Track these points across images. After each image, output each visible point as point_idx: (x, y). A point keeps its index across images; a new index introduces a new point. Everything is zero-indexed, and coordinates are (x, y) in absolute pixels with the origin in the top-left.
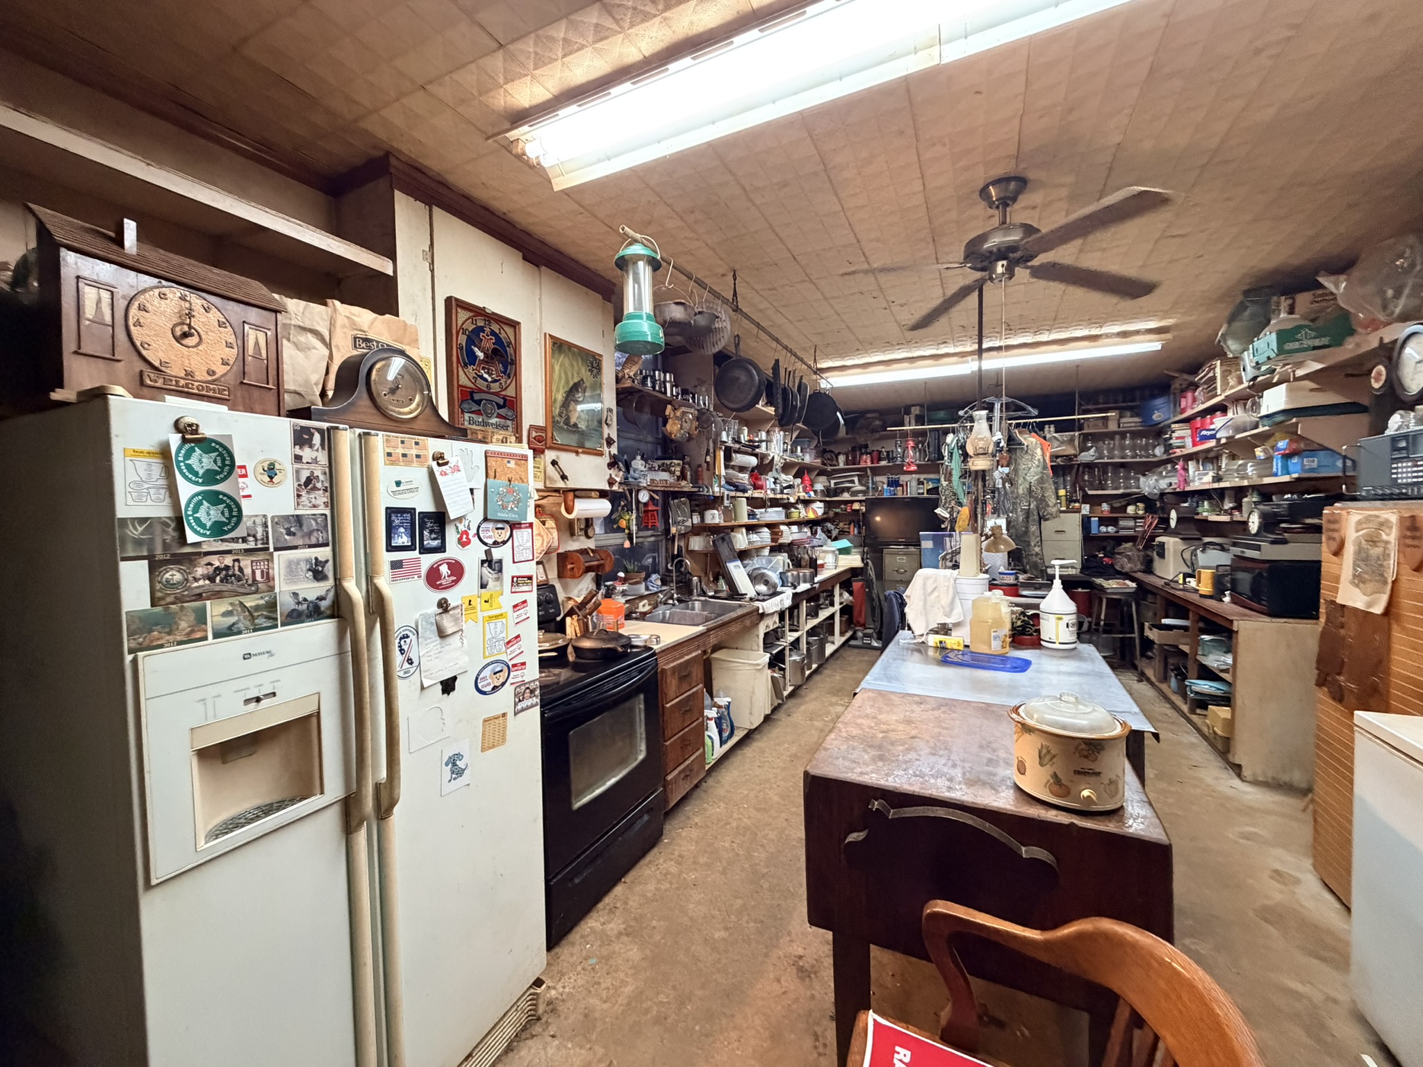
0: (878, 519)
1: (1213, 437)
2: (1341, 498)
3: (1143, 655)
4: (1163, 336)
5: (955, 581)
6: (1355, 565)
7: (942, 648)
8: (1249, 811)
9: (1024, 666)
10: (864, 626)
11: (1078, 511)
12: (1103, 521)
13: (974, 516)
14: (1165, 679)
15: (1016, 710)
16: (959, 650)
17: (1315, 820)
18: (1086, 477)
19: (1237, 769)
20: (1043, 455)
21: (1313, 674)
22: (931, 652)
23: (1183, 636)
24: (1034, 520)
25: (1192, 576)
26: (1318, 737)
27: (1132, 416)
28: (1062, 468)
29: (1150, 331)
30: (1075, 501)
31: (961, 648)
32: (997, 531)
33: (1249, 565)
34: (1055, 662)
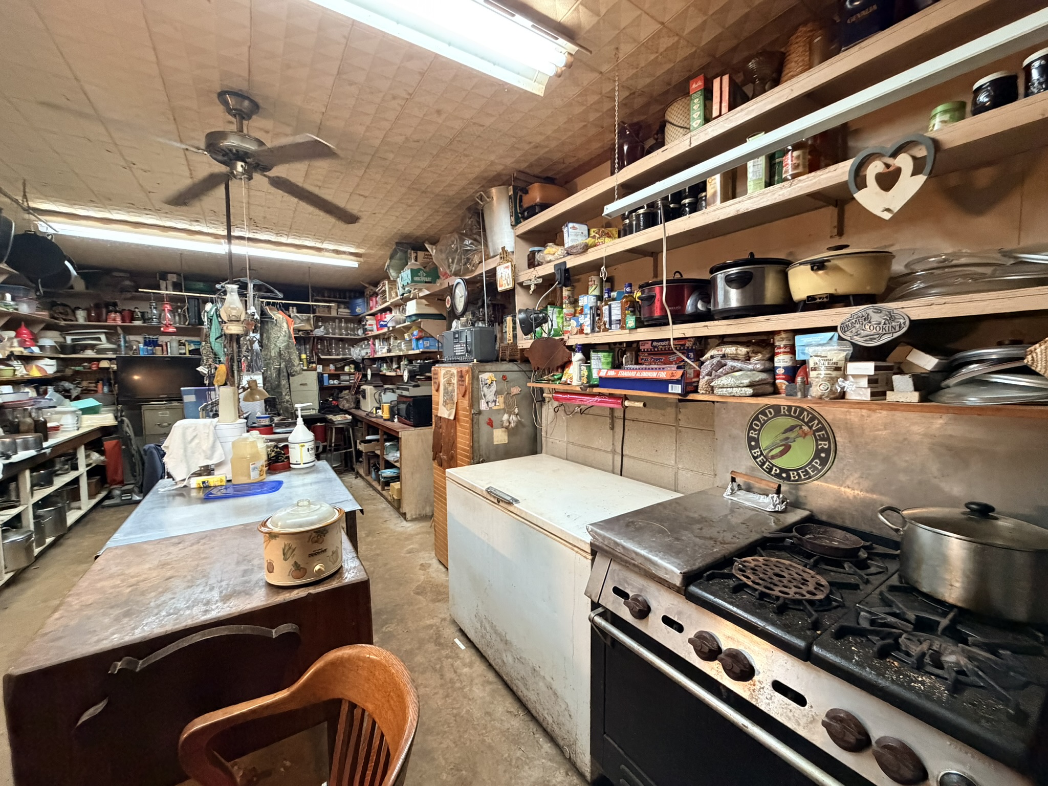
0: (136, 377)
1: (386, 326)
2: (438, 362)
3: (357, 461)
4: (358, 259)
5: (215, 428)
6: (444, 396)
7: (205, 487)
8: (409, 537)
9: (278, 485)
10: (122, 483)
11: (315, 369)
12: (331, 376)
13: (230, 372)
14: (369, 473)
15: (264, 524)
16: (221, 486)
17: (435, 531)
18: (319, 347)
19: (404, 515)
20: (288, 328)
21: (431, 454)
22: (194, 494)
23: (378, 445)
24: (284, 376)
25: (380, 409)
26: (435, 487)
27: (345, 308)
28: (302, 339)
29: (352, 254)
30: (313, 363)
31: (224, 483)
32: (253, 385)
33: (404, 399)
34: (301, 477)
